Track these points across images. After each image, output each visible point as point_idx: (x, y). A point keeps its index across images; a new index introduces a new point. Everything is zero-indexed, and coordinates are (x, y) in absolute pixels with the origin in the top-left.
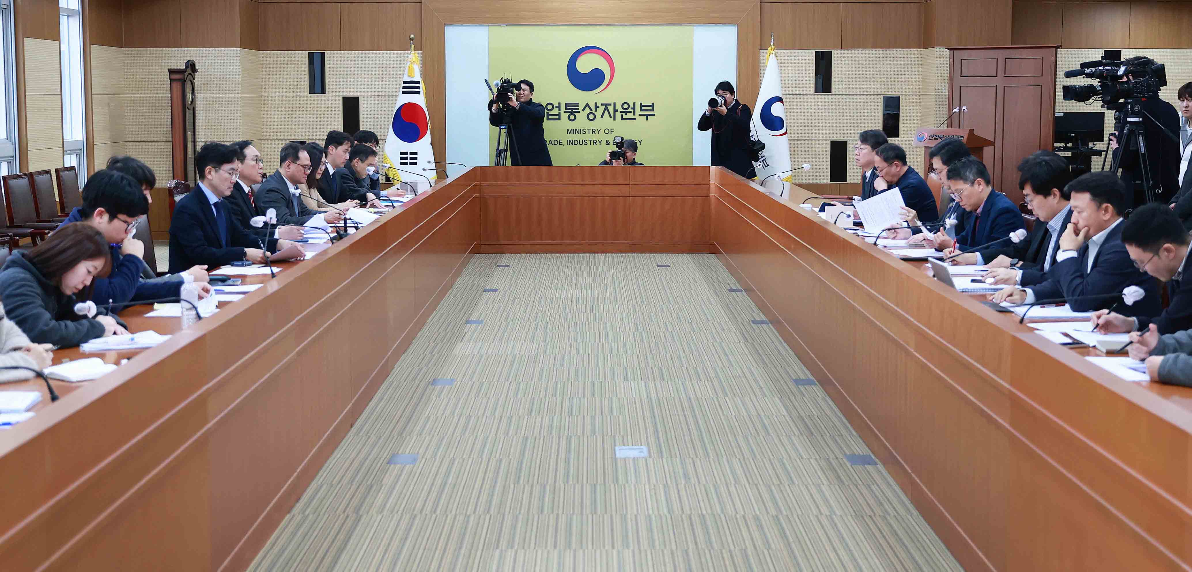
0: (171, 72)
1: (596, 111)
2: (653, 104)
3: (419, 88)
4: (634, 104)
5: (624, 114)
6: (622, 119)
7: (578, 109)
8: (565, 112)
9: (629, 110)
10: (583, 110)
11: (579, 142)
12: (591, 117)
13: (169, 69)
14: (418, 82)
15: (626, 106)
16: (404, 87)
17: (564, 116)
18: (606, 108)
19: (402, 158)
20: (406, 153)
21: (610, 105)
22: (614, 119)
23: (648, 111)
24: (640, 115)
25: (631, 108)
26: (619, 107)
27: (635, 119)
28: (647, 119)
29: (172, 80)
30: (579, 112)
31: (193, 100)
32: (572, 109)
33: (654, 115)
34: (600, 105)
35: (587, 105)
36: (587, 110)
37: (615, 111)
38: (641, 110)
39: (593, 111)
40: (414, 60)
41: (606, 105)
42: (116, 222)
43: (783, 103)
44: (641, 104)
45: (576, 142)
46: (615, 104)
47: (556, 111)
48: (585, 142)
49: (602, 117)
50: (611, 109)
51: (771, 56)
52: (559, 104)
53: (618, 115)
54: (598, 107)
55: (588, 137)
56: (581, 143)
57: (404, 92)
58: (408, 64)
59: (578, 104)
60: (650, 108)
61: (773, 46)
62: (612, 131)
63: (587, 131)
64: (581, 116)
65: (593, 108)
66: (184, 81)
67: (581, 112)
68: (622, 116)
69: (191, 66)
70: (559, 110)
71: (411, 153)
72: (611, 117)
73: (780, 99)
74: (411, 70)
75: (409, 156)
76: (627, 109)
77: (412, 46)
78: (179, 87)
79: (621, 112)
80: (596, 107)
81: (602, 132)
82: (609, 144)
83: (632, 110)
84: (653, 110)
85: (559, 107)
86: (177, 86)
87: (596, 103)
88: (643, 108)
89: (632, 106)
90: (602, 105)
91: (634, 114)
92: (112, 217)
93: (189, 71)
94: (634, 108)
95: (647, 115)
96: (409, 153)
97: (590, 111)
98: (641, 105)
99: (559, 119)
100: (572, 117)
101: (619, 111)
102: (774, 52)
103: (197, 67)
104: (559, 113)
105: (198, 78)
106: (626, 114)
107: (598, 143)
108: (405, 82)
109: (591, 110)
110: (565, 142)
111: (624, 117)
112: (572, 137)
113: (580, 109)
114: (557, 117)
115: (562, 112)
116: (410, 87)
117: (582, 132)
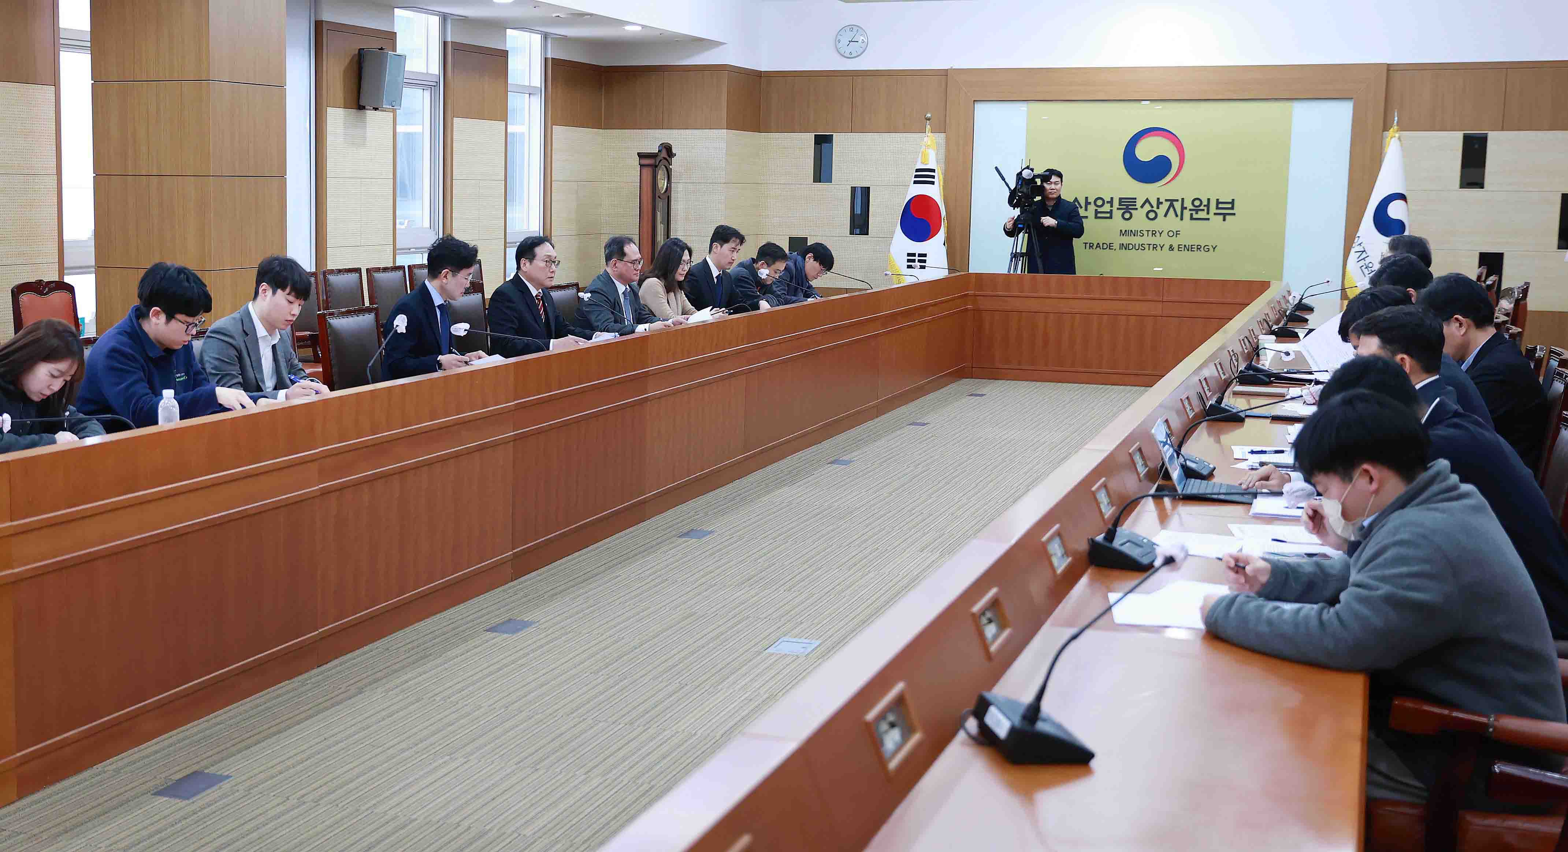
0: (641, 156)
1: (1158, 208)
2: (1233, 200)
3: (933, 177)
4: (1209, 200)
5: (1194, 212)
6: (1192, 218)
7: (1135, 205)
8: (1118, 209)
9: (1202, 208)
10: (1142, 207)
11: (1134, 246)
12: (1152, 215)
13: (638, 153)
14: (933, 171)
15: (1197, 203)
16: (916, 176)
17: (1117, 214)
18: (1172, 205)
19: (909, 261)
20: (914, 255)
21: (1177, 200)
22: (1182, 219)
23: (1226, 209)
24: (1215, 214)
25: (1205, 206)
26: (1188, 204)
27: (1208, 219)
28: (1224, 220)
29: (641, 166)
30: (1137, 209)
31: (668, 189)
32: (1128, 205)
33: (1234, 214)
34: (1163, 201)
35: (1147, 201)
36: (1147, 207)
37: (1183, 208)
38: (1217, 208)
39: (1155, 209)
40: (929, 144)
41: (1172, 202)
42: (174, 324)
43: (1406, 201)
44: (1218, 200)
45: (1131, 247)
46: (1183, 199)
47: (1107, 208)
48: (1142, 247)
49: (1165, 216)
50: (1178, 206)
51: (1393, 139)
52: (1112, 198)
53: (1187, 214)
54: (1162, 203)
55: (1148, 240)
56: (1137, 248)
57: (915, 182)
58: (923, 149)
59: (1135, 199)
60: (1230, 206)
61: (1396, 127)
62: (1177, 233)
63: (1145, 233)
64: (1139, 214)
65: (1155, 204)
66: (655, 167)
67: (1139, 209)
68: (1192, 215)
69: (667, 150)
70: (1112, 206)
71: (920, 255)
72: (1177, 216)
73: (1402, 197)
74: (924, 155)
75: (917, 258)
76: (1199, 207)
77: (928, 127)
78: (649, 172)
79: (1190, 210)
80: (1159, 203)
81: (1164, 234)
82: (1173, 250)
83: (1205, 208)
84: (1232, 208)
85: (1111, 202)
86: (647, 172)
87: (1158, 199)
88: (1220, 206)
89: (1205, 203)
90: (1166, 200)
91: (1208, 213)
92: (170, 317)
93: (664, 154)
94: (1208, 206)
95: (1224, 215)
96: (917, 255)
97: (1150, 208)
98: (1218, 202)
99: (1111, 217)
100: (1127, 216)
101: (1188, 209)
102: (1397, 135)
103: (674, 151)
104: (1111, 210)
105: (676, 164)
106: (1197, 213)
107: (1159, 248)
108: (917, 170)
109: (1152, 207)
110: (1116, 246)
111: (1195, 216)
112: (1126, 240)
113: (1139, 204)
114: (1108, 215)
115: (1114, 209)
116: (924, 176)
117: (1139, 234)
